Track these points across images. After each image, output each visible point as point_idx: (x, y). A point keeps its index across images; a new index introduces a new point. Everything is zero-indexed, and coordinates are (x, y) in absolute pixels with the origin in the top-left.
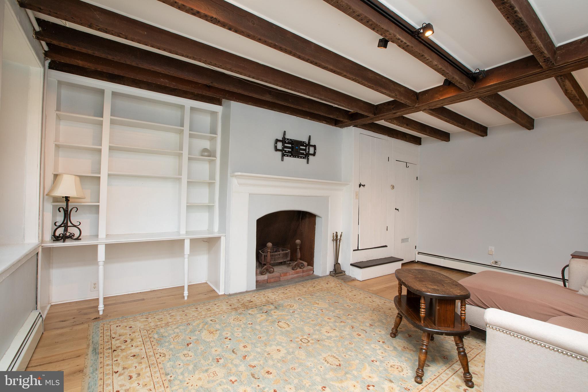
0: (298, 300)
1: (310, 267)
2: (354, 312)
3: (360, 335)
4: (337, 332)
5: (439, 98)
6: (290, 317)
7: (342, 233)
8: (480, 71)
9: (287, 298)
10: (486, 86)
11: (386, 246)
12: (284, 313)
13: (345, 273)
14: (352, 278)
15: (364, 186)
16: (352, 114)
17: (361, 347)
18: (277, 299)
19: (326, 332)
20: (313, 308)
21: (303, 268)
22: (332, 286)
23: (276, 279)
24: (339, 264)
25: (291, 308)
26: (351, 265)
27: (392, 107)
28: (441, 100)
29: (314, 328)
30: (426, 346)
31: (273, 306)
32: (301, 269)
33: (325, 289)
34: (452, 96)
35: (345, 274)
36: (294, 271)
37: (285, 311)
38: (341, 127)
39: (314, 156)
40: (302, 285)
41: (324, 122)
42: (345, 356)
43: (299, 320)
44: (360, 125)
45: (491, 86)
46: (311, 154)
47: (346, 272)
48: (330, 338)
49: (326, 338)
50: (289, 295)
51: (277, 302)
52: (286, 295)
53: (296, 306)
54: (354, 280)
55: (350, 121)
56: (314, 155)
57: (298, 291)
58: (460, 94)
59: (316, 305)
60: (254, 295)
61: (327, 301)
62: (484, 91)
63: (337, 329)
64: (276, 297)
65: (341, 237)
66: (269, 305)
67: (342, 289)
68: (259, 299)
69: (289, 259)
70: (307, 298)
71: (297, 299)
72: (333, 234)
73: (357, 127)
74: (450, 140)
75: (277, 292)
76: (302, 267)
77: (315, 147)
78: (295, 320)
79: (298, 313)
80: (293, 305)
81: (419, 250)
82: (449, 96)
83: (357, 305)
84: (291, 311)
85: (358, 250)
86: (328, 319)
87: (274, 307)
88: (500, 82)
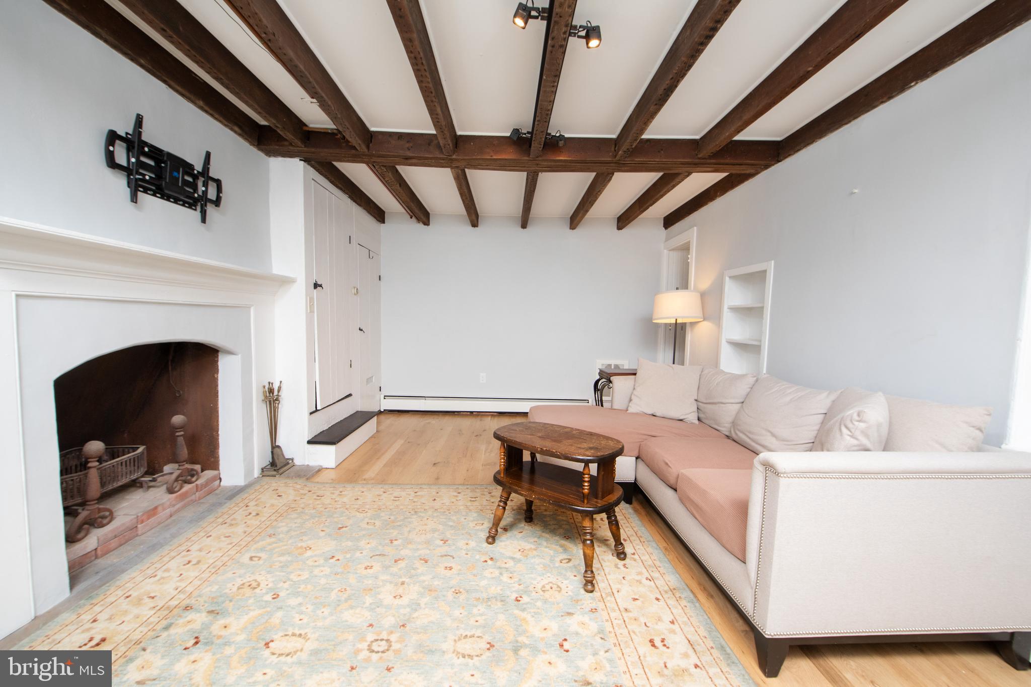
0: (253, 563)
1: (209, 474)
2: (392, 531)
3: (451, 568)
4: (412, 585)
5: (492, 156)
6: (280, 614)
7: (281, 382)
8: (560, 135)
9: (216, 572)
10: (554, 159)
11: (350, 395)
12: (252, 614)
13: (292, 461)
14: (312, 467)
15: (321, 286)
16: (309, 132)
17: (477, 588)
18: (189, 589)
19: (395, 597)
20: (310, 562)
21: (196, 480)
22: (291, 498)
23: (125, 536)
24: (279, 447)
25: (257, 591)
26: (309, 442)
27: (407, 145)
28: (494, 159)
29: (365, 606)
30: (590, 533)
31: (199, 611)
32: (190, 486)
33: (285, 508)
34: (511, 158)
35: (294, 463)
36: (174, 495)
37: (251, 608)
38: (270, 153)
39: (216, 206)
40: (220, 520)
41: (236, 129)
42: (477, 621)
43: (311, 608)
44: (316, 162)
45: (561, 161)
46: (211, 201)
47: (295, 461)
48: (415, 606)
49: (408, 610)
50: (211, 561)
51: (200, 596)
52: (203, 567)
53: (266, 580)
54: (320, 470)
55: (305, 146)
56: (217, 202)
57: (228, 540)
58: (523, 158)
59: (309, 553)
60: (87, 617)
61: (322, 534)
62: (546, 165)
63: (407, 580)
64: (179, 584)
65: (279, 391)
66: (180, 616)
67: (318, 496)
68: (126, 619)
69: (143, 470)
70: (270, 547)
71: (245, 559)
72: (264, 387)
73: (308, 164)
74: (430, 224)
75: (167, 570)
76: (194, 479)
77: (218, 183)
78: (302, 613)
79: (288, 592)
80: (256, 581)
81: (385, 392)
82: (506, 158)
83: (381, 515)
84: (268, 598)
85: (317, 410)
86: (366, 568)
87: (204, 614)
88: (572, 160)
